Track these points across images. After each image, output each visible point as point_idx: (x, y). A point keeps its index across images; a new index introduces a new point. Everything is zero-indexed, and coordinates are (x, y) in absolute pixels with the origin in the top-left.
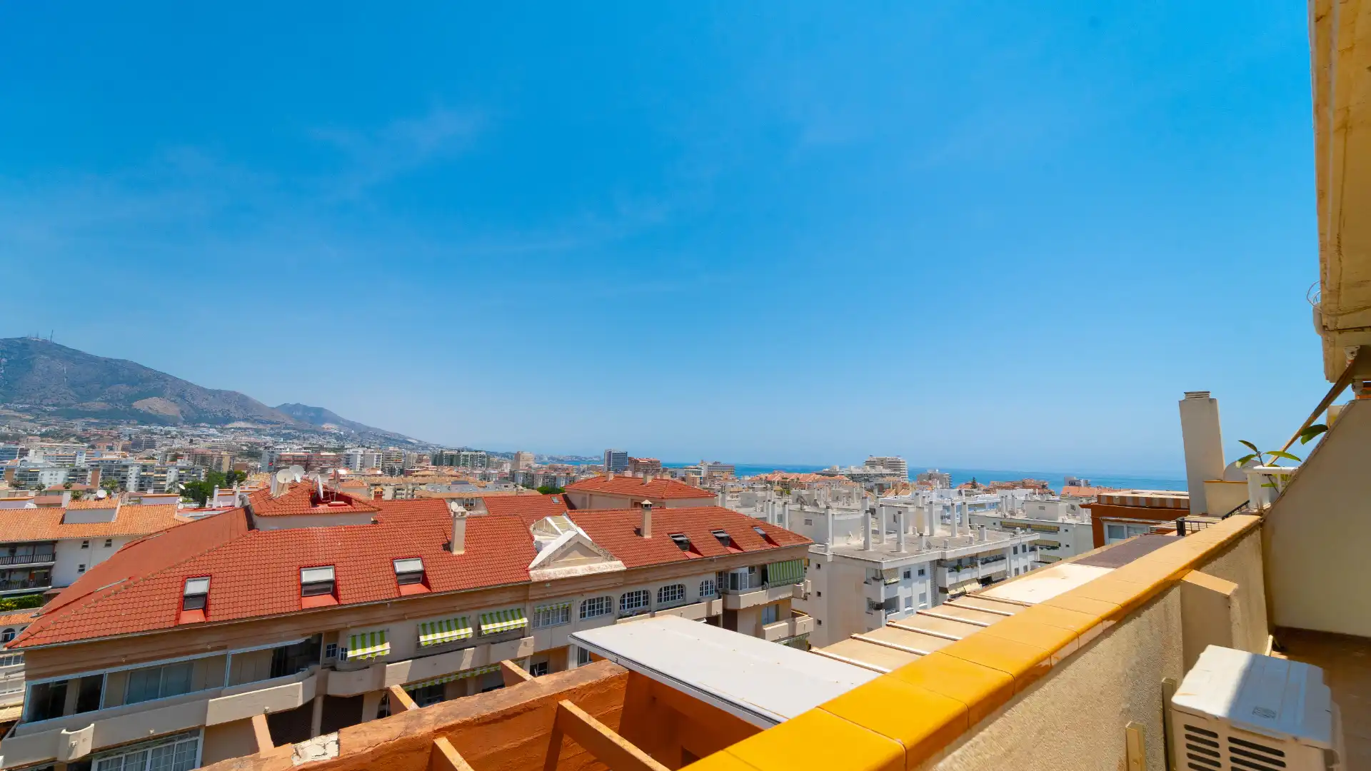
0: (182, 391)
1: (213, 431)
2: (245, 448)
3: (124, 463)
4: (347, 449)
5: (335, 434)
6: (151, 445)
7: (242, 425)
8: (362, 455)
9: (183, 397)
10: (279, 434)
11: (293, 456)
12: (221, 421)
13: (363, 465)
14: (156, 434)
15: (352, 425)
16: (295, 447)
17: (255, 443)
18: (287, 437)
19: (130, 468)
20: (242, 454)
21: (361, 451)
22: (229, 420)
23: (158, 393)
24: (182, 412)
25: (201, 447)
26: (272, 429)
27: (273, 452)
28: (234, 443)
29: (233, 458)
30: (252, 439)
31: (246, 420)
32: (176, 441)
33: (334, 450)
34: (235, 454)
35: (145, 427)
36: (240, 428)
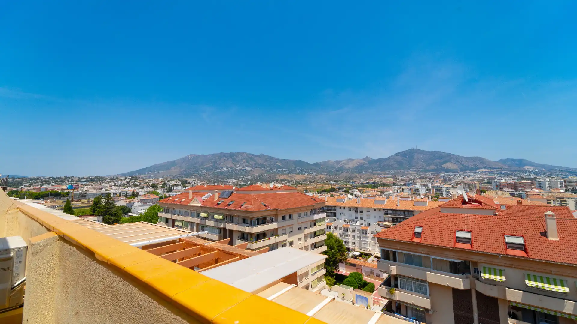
0: (457, 159)
1: (472, 174)
2: (486, 180)
3: (440, 187)
4: (538, 179)
5: (532, 171)
6: (450, 180)
7: (484, 170)
8: (549, 182)
9: (458, 161)
10: (501, 173)
11: (507, 183)
12: (474, 169)
13: (550, 187)
14: (451, 176)
15: (543, 166)
16: (507, 179)
17: (490, 178)
18: (506, 174)
19: (443, 188)
20: (485, 183)
21: (548, 180)
22: (479, 169)
23: (449, 161)
24: (459, 167)
25: (468, 180)
26: (497, 171)
27: (497, 181)
28: (480, 178)
29: (481, 184)
30: (489, 176)
31: (484, 168)
32: (458, 178)
33: (530, 179)
34: (482, 182)
35: (447, 174)
36: (483, 172)
